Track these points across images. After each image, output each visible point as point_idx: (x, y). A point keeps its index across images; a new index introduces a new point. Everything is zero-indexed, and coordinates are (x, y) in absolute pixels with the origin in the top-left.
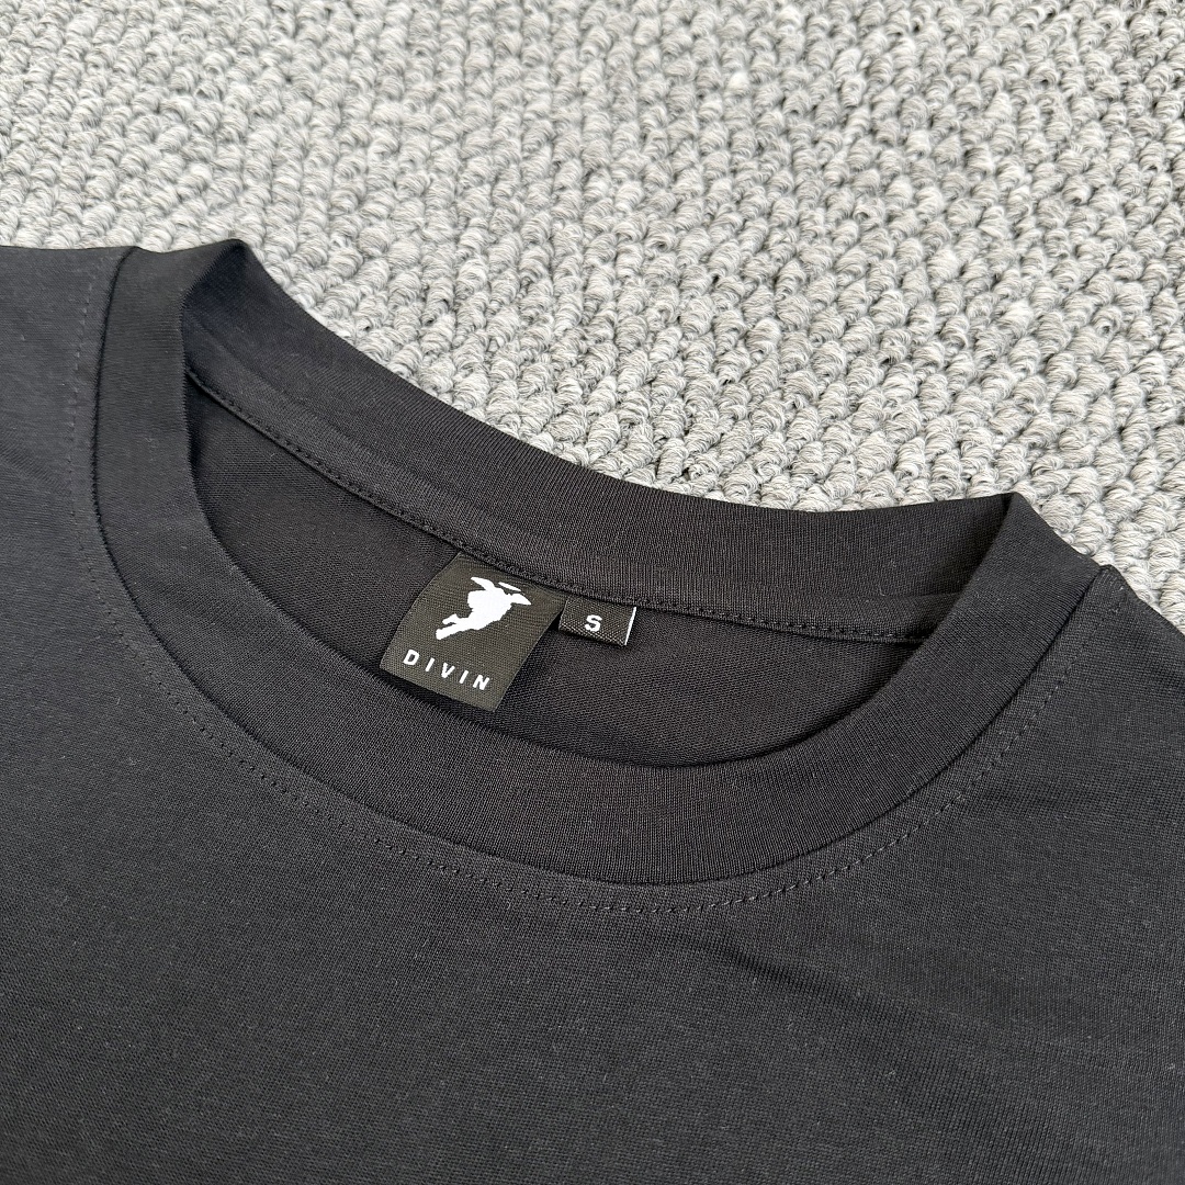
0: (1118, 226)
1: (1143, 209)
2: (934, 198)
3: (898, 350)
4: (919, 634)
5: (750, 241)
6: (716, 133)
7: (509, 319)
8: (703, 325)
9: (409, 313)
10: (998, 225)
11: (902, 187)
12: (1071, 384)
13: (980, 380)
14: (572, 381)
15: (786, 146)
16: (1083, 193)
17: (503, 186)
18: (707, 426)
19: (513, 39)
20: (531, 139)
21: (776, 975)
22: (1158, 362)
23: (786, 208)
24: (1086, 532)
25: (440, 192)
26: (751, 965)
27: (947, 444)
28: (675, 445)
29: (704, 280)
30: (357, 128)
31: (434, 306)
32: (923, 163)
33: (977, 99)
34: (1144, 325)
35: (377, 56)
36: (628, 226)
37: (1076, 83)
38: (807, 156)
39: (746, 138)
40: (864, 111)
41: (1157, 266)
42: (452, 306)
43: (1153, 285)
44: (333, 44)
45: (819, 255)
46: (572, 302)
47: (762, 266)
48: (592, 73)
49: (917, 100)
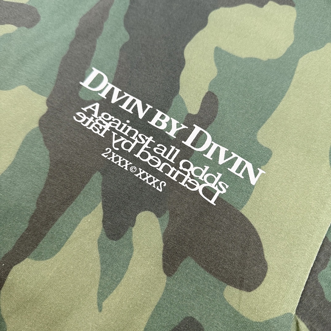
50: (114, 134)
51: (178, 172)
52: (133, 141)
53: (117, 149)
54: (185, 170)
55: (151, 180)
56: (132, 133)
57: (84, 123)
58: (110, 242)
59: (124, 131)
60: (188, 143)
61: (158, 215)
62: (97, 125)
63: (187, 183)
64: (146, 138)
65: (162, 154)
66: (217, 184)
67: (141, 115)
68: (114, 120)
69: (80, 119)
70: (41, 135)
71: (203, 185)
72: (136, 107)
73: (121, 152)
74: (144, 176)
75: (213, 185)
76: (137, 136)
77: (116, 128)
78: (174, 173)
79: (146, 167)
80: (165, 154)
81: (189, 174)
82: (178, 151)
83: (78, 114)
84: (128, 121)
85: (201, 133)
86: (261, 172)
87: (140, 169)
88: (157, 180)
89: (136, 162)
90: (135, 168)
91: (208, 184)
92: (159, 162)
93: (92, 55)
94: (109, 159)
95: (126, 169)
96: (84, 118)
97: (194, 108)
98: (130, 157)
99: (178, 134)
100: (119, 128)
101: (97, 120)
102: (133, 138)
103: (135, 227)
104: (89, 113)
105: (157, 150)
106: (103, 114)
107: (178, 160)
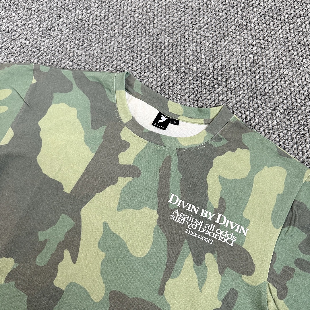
50: (188, 222)
51: (216, 235)
52: (196, 224)
53: (190, 229)
54: (219, 233)
55: (207, 240)
56: (194, 221)
57: (175, 219)
58: (198, 267)
59: (191, 220)
60: (217, 221)
61: (213, 254)
62: (180, 220)
63: (221, 239)
64: (201, 222)
65: (208, 228)
66: (232, 238)
67: (196, 212)
68: (186, 216)
69: (172, 218)
70: (160, 228)
71: (227, 239)
72: (193, 209)
73: (192, 230)
74: (204, 238)
75: (231, 238)
76: (197, 222)
77: (188, 219)
78: (215, 235)
79: (203, 234)
80: (210, 228)
81: (221, 235)
82: (214, 226)
83: (171, 216)
84: (192, 216)
85: (221, 216)
86: (247, 230)
87: (202, 236)
88: (209, 240)
89: (199, 233)
90: (199, 236)
91: (229, 238)
92: (208, 232)
93: (169, 188)
94: (188, 233)
95: (196, 237)
96: (174, 217)
97: (216, 206)
98: (196, 231)
99: (213, 218)
100: (189, 219)
101: (179, 217)
102: (195, 223)
103: (206, 260)
104: (175, 215)
105: (206, 227)
106: (181, 214)
107: (215, 230)
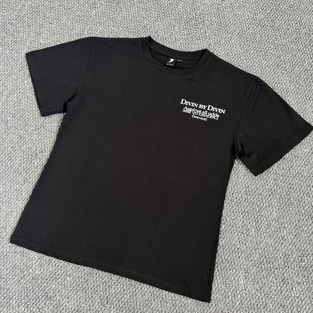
0: (216, 26)
1: (218, 24)
2: (201, 26)
3: (199, 39)
4: (200, 59)
5: (187, 31)
6: (183, 22)
7: (170, 39)
8: (184, 38)
9: (162, 40)
10: (206, 27)
11: (198, 25)
12: (211, 40)
13: (205, 40)
14: (175, 44)
15: (189, 22)
16: (213, 24)
17: (167, 29)
18: (185, 46)
19: (166, 15)
20: (169, 24)
21: (192, 80)
22: (218, 37)
23: (189, 28)
24: (212, 51)
25: (163, 30)
26: (191, 80)
27: (202, 45)
28: (183, 48)
29: (184, 35)
30: (155, 25)
31: (164, 39)
32: (200, 22)
33: (204, 16)
34: (217, 35)
35: (155, 18)
36: (178, 31)
37: (213, 13)
38: (191, 23)
39: (186, 22)
40: (195, 18)
41: (218, 29)
42: (165, 39)
43: (218, 31)
44: (151, 17)
45: (192, 32)
46: (174, 37)
47: (188, 33)
48: (173, 17)
49: (199, 17)
